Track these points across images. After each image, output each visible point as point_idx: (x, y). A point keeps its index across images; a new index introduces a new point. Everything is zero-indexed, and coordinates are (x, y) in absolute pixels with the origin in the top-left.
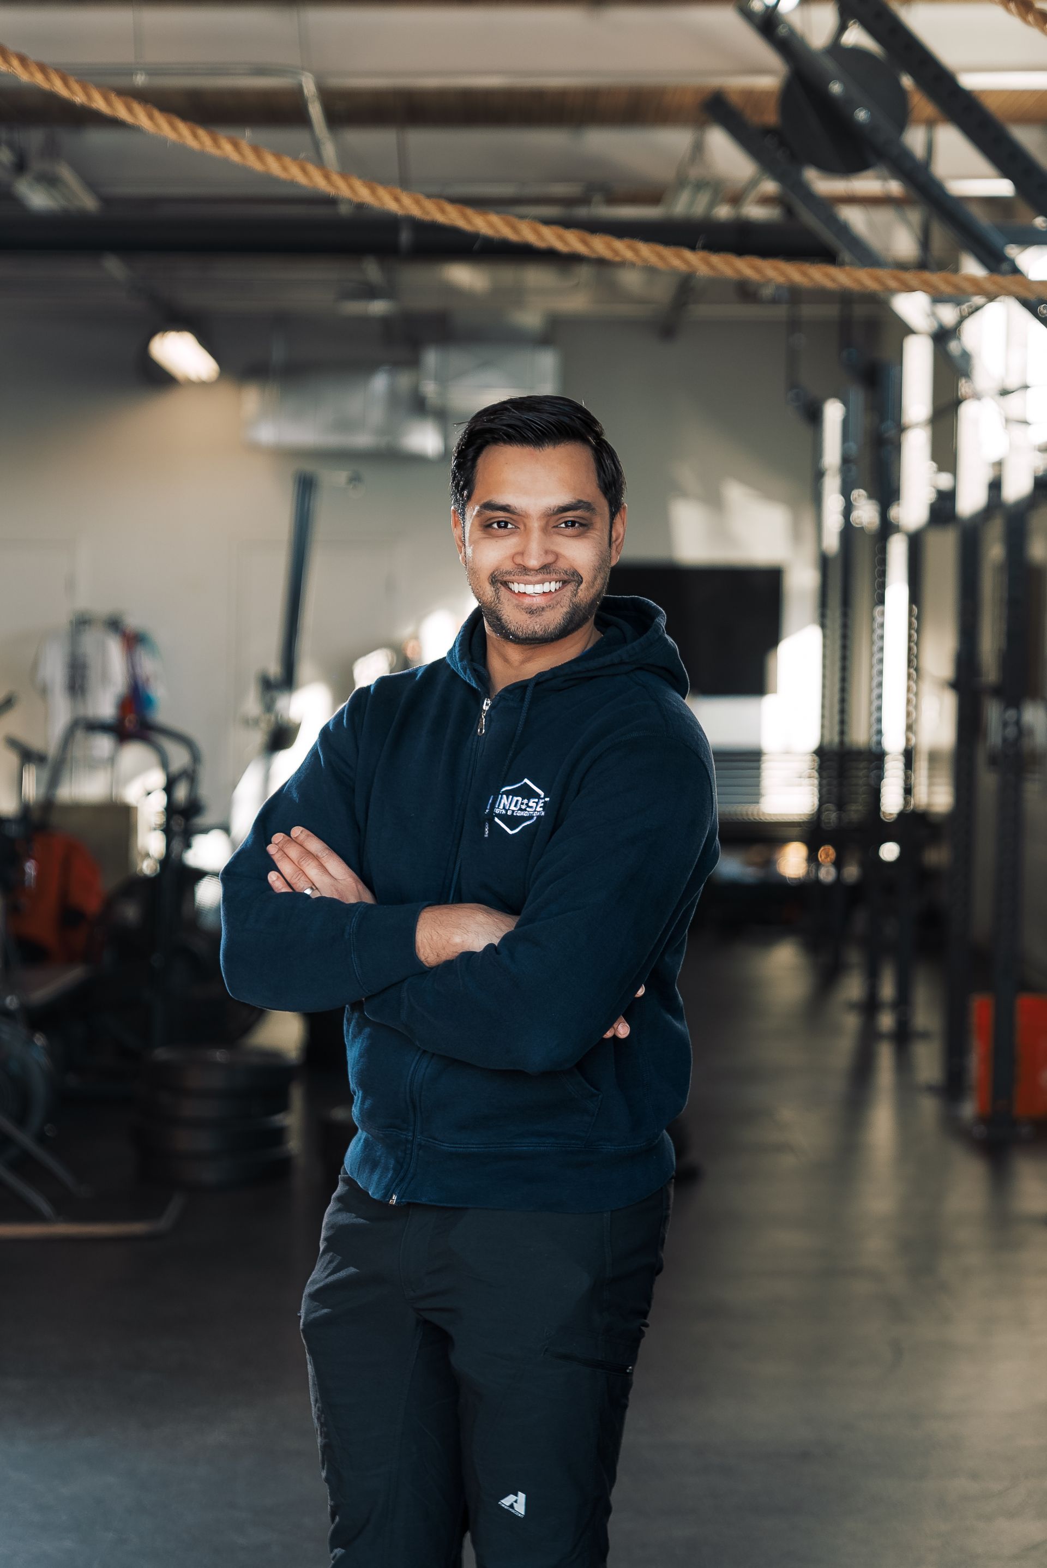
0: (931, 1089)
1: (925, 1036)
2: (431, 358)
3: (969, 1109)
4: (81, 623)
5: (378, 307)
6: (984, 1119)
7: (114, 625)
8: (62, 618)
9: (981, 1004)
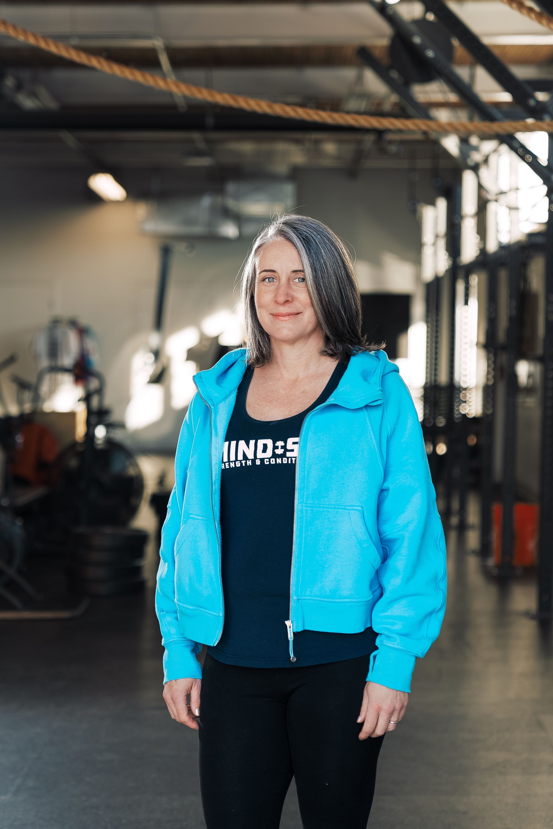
0: (475, 553)
1: (472, 527)
2: (231, 187)
3: (491, 562)
4: (56, 322)
5: (204, 162)
6: (499, 566)
7: (73, 323)
8: (45, 319)
9: (497, 508)
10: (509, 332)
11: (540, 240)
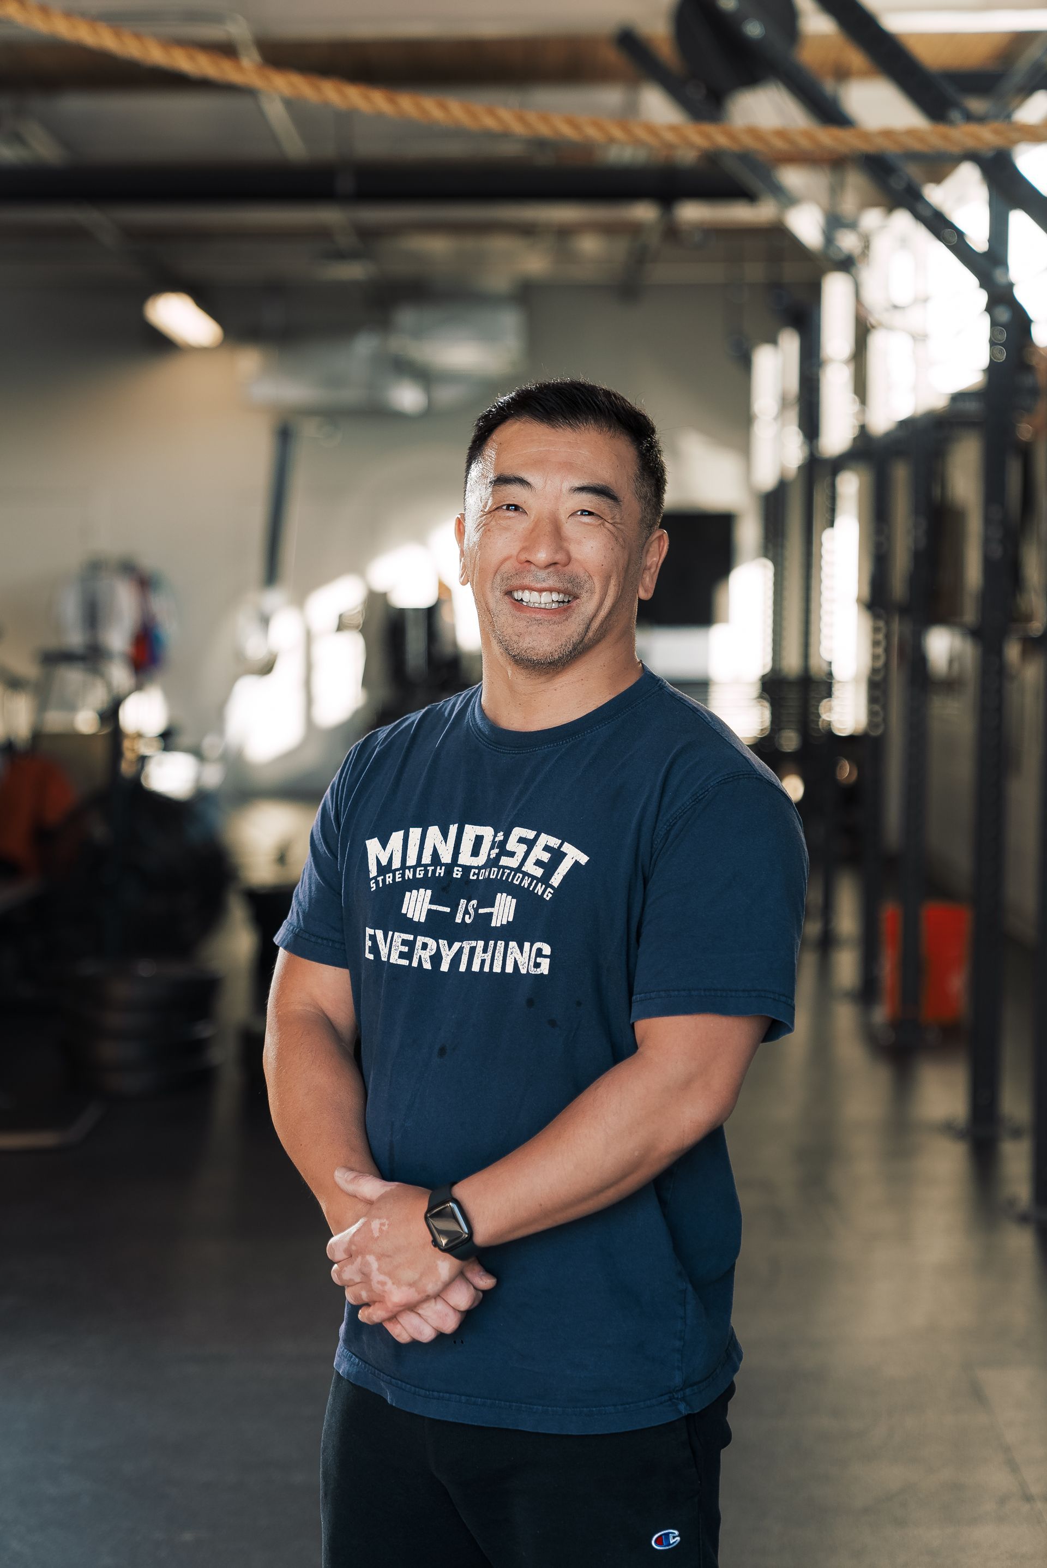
0: (849, 996)
1: (846, 942)
2: (406, 319)
3: (881, 1014)
4: (95, 567)
5: (353, 271)
6: (893, 1025)
7: (128, 568)
9: (890, 910)
10: (914, 579)
11: (972, 407)
